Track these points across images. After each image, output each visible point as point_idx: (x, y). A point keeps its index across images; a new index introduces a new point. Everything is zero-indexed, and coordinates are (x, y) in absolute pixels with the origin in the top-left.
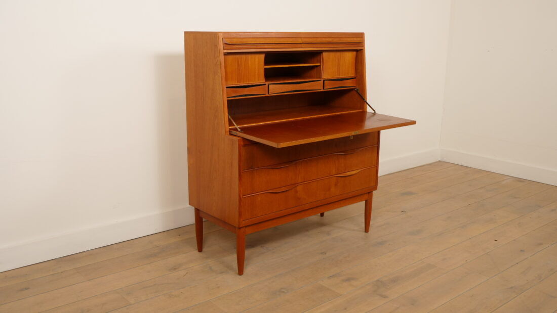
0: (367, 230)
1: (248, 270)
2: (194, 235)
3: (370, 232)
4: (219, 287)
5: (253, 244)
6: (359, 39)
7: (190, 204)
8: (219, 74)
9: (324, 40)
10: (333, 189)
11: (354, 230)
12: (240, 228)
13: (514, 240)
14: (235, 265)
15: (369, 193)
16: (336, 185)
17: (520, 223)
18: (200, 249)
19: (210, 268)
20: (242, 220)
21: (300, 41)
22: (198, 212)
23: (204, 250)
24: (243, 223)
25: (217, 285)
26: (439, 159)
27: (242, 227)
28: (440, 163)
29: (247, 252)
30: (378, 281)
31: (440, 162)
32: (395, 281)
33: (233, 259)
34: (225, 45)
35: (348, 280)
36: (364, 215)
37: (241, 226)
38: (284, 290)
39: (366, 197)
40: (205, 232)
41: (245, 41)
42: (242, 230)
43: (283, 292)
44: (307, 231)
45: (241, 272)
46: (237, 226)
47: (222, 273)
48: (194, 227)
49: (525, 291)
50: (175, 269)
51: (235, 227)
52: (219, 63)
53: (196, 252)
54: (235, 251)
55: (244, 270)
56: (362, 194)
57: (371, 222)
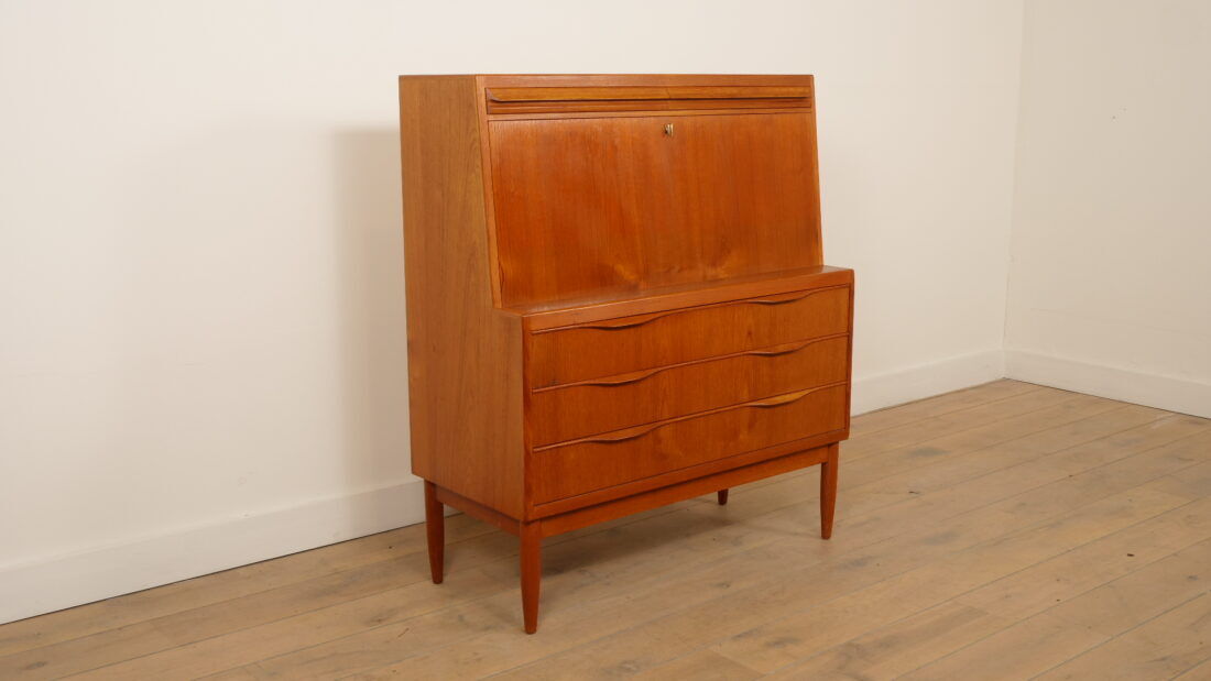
0: (826, 533)
1: (548, 621)
2: (423, 547)
3: (833, 538)
4: (479, 660)
5: (559, 566)
6: (800, 90)
7: (414, 472)
8: (479, 170)
9: (719, 92)
10: (743, 436)
11: (796, 534)
12: (527, 523)
13: (1175, 555)
14: (519, 614)
15: (829, 445)
16: (751, 426)
17: (1189, 516)
18: (438, 578)
19: (461, 618)
20: (532, 503)
21: (663, 94)
22: (431, 488)
23: (446, 579)
24: (535, 513)
25: (476, 654)
26: (1002, 374)
27: (533, 522)
28: (1005, 384)
29: (546, 585)
30: (849, 644)
31: (1005, 380)
32: (889, 644)
33: (513, 598)
34: (490, 104)
35: (779, 643)
36: (819, 500)
37: (530, 518)
38: (628, 666)
39: (823, 454)
40: (447, 540)
41: (535, 95)
42: (534, 528)
43: (629, 670)
44: (688, 535)
45: (530, 626)
46: (522, 519)
47: (487, 628)
48: (424, 530)
49: (1193, 667)
50: (379, 621)
51: (517, 521)
52: (477, 144)
53: (429, 584)
54: (518, 581)
55: (538, 622)
56: (815, 448)
57: (836, 518)
